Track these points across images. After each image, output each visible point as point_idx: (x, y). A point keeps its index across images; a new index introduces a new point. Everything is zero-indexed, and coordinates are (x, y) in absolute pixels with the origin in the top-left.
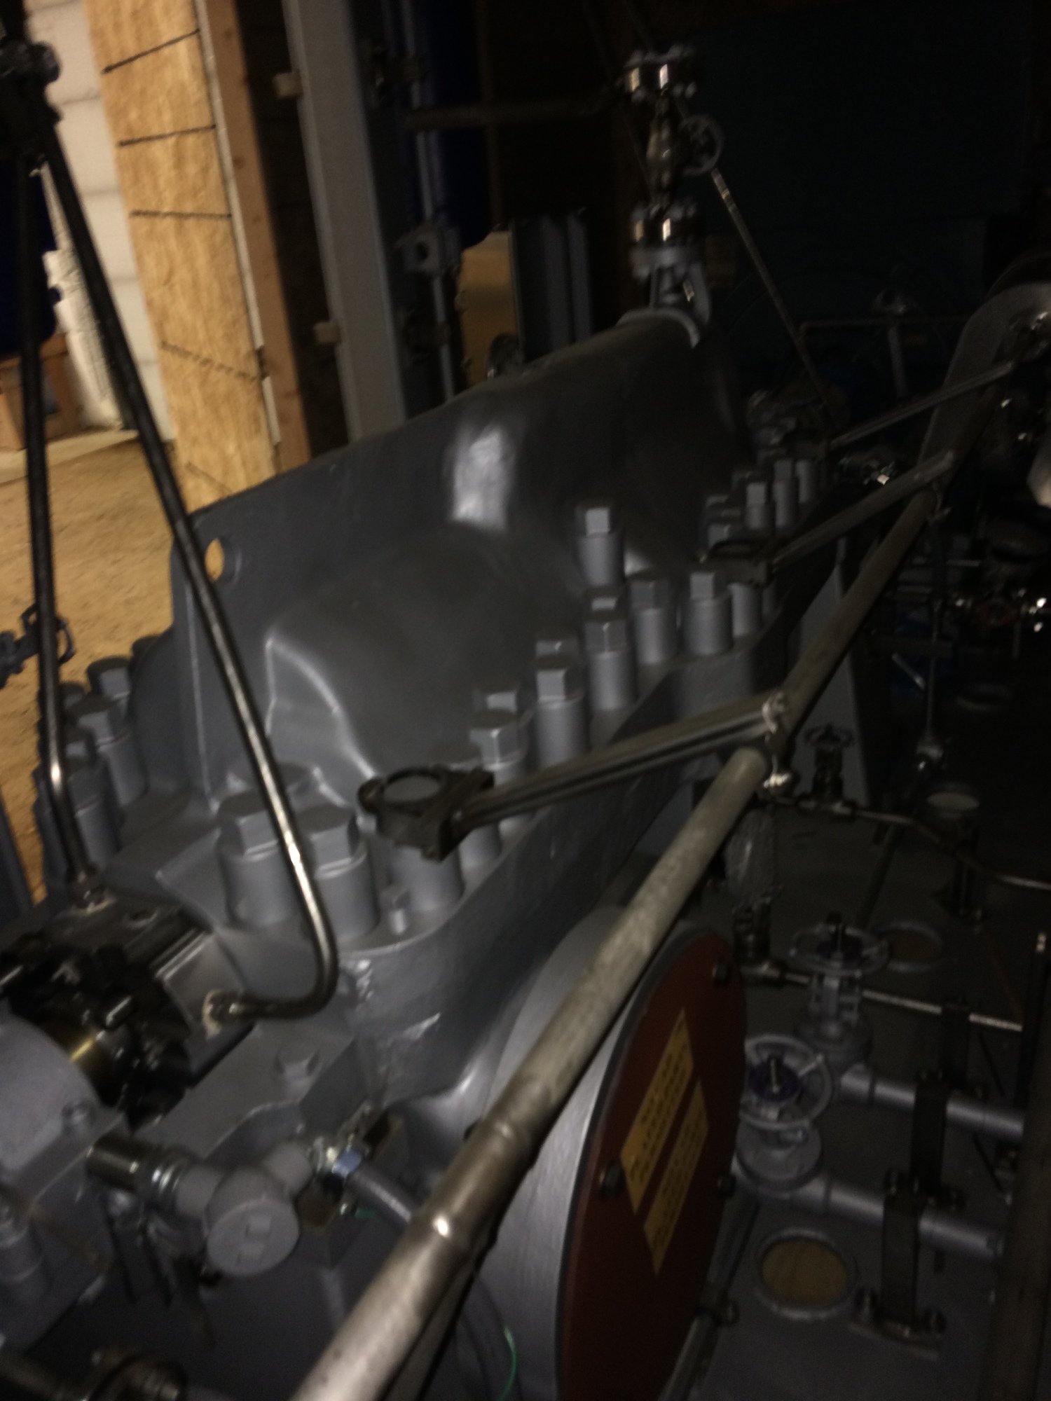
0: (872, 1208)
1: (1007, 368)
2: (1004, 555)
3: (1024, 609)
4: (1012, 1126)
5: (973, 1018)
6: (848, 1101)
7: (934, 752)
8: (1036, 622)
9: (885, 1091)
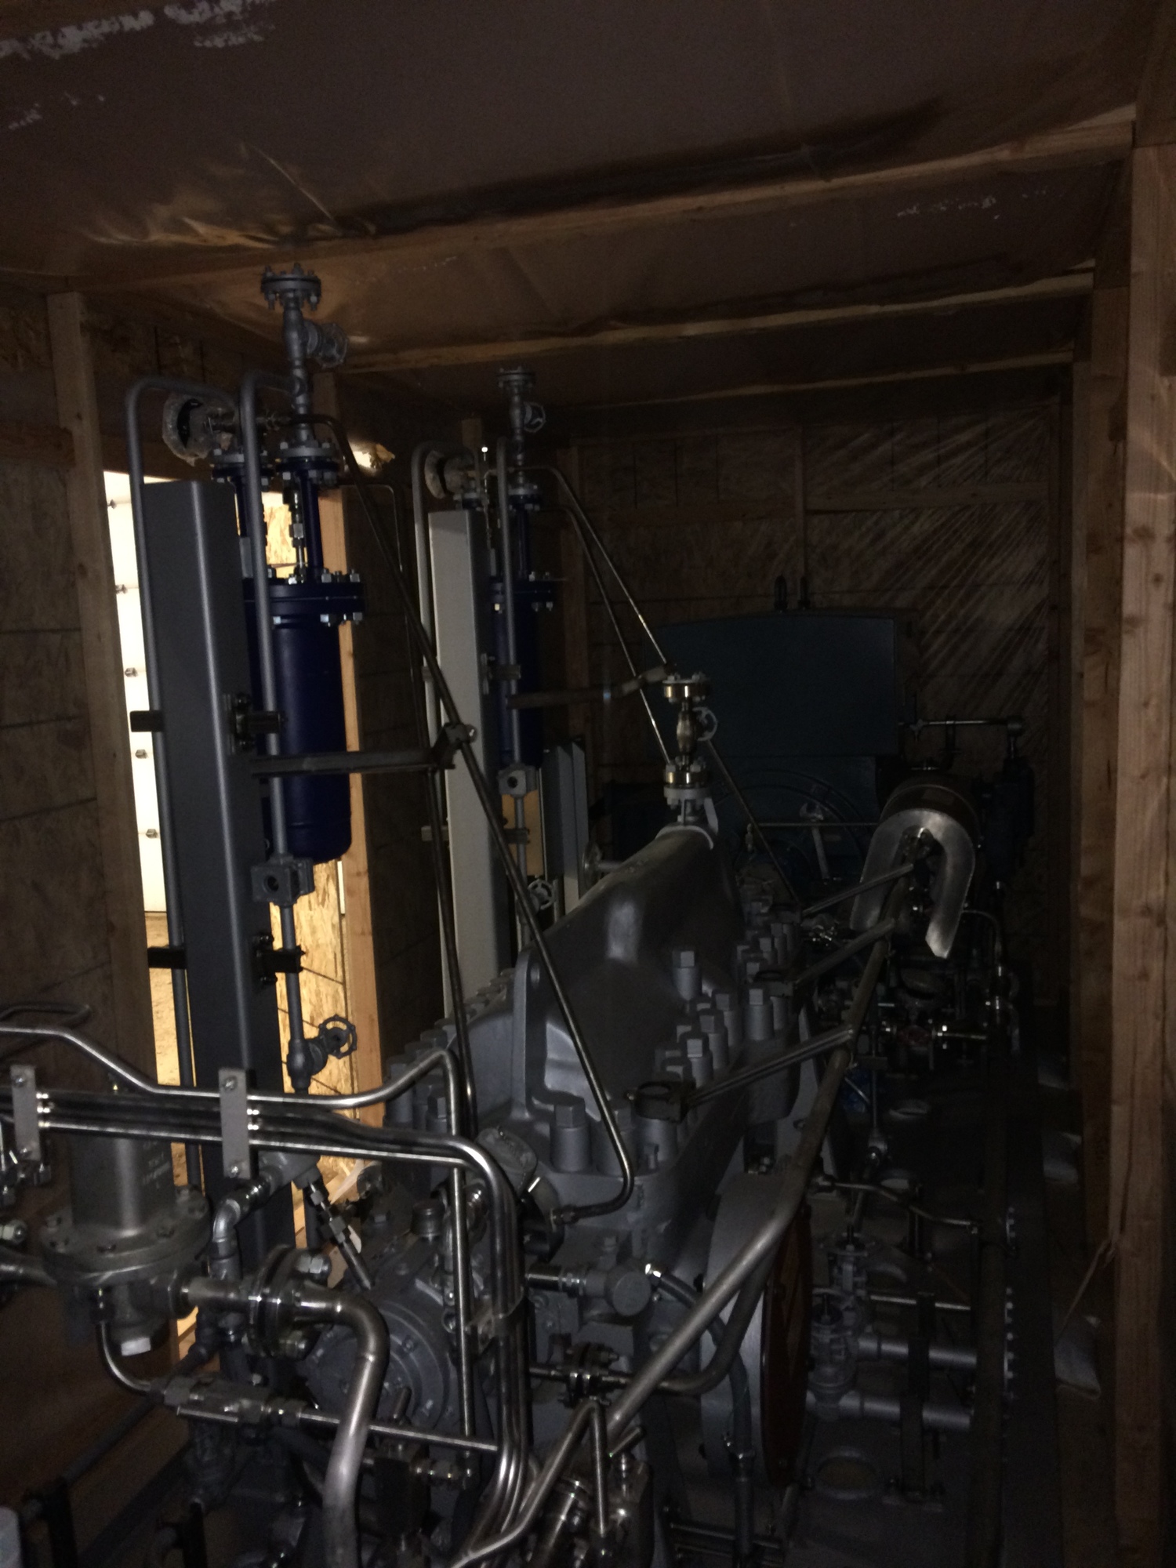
0: (892, 1409)
1: (908, 867)
2: (916, 993)
3: (933, 1033)
4: (970, 1360)
5: (938, 1305)
6: (865, 1357)
7: (882, 1147)
8: (943, 1043)
9: (887, 1347)
